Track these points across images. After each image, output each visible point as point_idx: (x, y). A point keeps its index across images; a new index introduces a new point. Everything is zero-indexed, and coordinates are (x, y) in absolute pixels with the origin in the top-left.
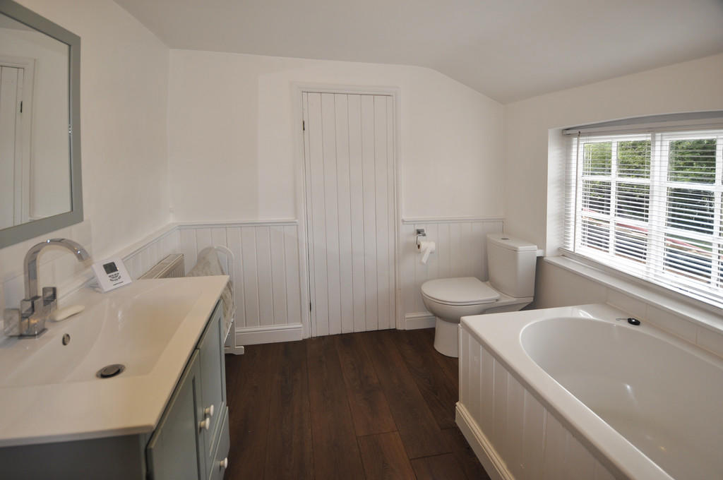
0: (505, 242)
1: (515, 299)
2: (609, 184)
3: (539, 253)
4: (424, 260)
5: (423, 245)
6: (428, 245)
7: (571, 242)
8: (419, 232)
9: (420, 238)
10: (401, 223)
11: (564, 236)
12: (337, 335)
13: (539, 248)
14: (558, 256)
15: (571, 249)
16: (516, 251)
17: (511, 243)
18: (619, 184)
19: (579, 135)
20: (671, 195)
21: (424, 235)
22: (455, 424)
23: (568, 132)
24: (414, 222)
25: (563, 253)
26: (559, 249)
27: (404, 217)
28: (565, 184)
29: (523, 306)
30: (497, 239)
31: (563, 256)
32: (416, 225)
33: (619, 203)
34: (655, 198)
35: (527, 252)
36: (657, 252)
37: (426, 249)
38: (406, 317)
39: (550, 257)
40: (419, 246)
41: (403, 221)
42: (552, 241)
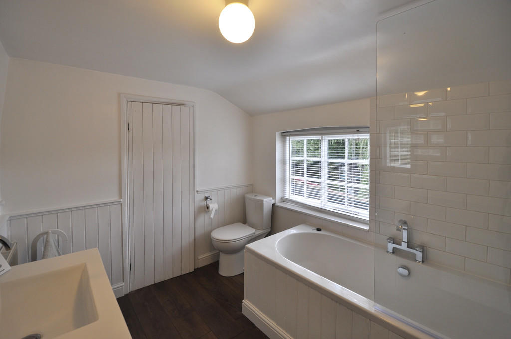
0: (255, 198)
1: (262, 232)
2: (304, 161)
3: (273, 202)
4: (212, 216)
5: (211, 206)
6: (213, 206)
7: (288, 193)
8: (206, 199)
9: (208, 202)
10: (196, 193)
11: (284, 191)
12: (152, 285)
13: (273, 199)
14: (281, 202)
15: (288, 197)
16: (262, 202)
17: (259, 198)
18: (308, 161)
19: (290, 135)
20: (329, 165)
21: (211, 200)
22: (242, 314)
23: (285, 134)
24: (203, 192)
25: (284, 200)
26: (282, 198)
27: (197, 189)
28: (284, 162)
29: (266, 235)
30: (250, 196)
31: (284, 202)
32: (205, 194)
33: (308, 170)
34: (323, 167)
35: (268, 202)
36: (324, 193)
37: (212, 209)
38: (199, 258)
39: (278, 204)
40: (208, 208)
41: (197, 192)
42: (279, 195)
